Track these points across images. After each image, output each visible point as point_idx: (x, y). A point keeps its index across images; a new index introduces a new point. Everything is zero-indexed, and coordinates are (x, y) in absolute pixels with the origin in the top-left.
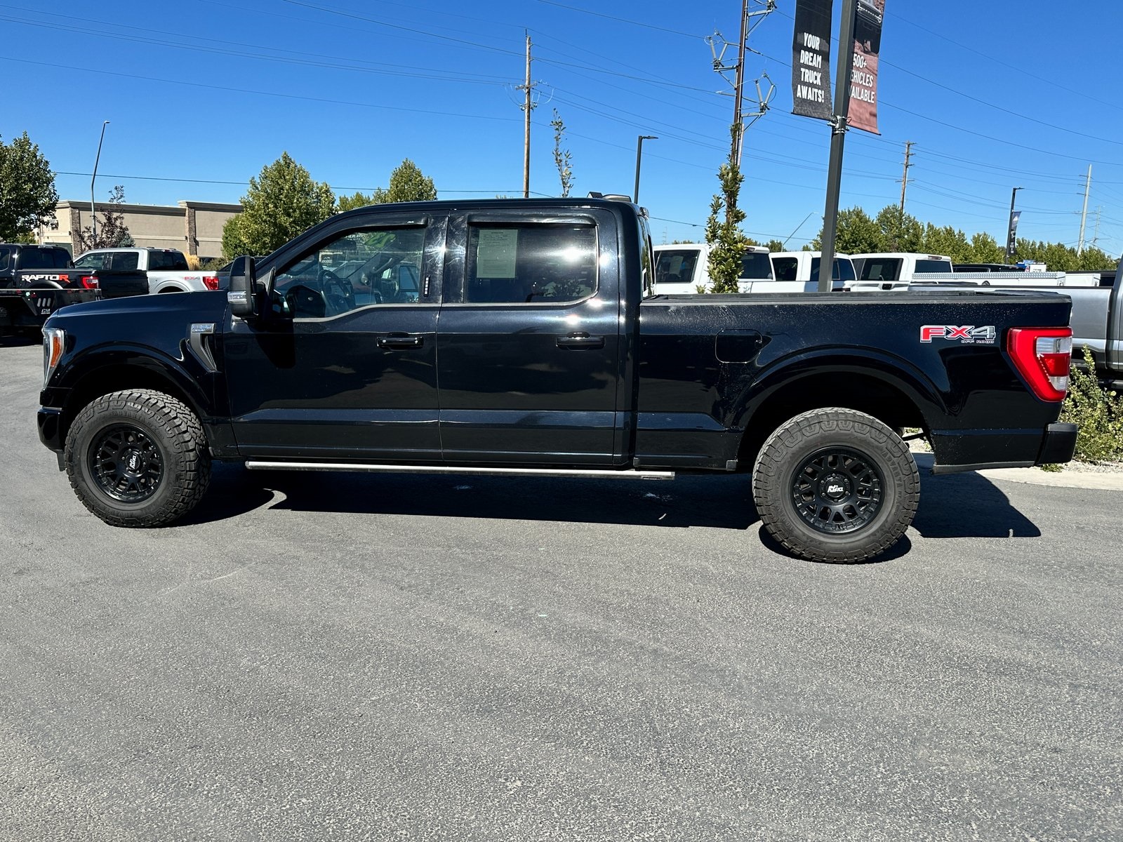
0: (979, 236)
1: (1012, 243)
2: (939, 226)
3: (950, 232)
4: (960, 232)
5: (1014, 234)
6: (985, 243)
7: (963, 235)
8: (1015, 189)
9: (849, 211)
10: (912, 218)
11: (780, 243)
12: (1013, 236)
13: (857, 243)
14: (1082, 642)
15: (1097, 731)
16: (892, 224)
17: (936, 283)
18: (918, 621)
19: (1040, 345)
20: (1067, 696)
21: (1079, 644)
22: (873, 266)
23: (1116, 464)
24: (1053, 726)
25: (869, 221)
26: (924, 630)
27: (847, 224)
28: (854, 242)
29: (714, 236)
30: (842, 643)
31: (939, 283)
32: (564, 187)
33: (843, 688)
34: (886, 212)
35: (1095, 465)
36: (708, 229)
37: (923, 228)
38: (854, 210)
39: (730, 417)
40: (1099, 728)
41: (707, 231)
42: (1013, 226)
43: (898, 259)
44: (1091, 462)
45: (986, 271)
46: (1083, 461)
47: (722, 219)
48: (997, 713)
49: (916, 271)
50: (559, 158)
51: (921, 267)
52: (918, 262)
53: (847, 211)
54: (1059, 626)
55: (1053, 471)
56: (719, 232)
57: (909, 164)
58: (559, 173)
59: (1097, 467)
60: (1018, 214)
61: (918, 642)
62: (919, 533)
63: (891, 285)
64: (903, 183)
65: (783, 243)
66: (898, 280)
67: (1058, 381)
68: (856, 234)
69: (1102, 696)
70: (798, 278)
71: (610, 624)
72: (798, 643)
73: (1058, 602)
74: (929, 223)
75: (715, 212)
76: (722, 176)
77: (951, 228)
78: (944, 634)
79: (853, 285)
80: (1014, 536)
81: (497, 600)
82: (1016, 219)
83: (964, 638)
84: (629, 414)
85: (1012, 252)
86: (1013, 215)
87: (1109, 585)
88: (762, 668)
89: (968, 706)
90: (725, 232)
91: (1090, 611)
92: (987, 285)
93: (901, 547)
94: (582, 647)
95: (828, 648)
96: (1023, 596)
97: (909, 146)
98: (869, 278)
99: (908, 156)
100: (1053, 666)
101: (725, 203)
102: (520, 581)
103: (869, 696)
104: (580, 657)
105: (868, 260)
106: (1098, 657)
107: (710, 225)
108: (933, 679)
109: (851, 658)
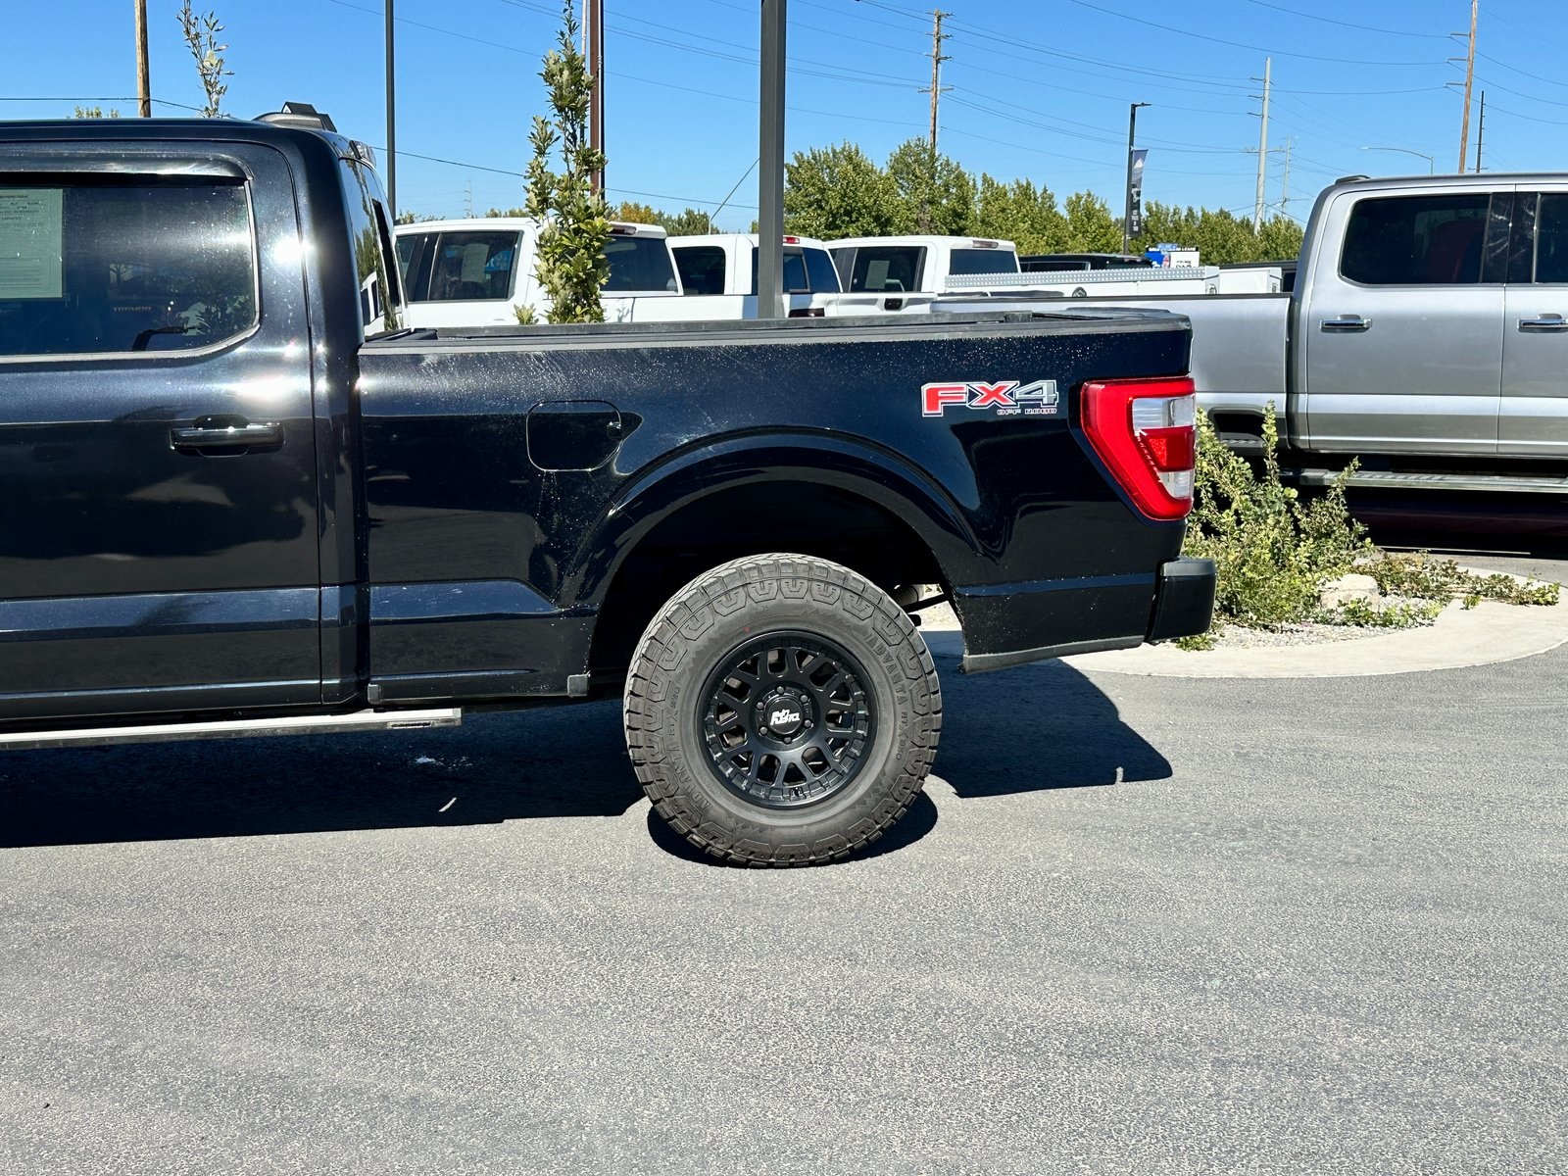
0: (1079, 198)
1: (1135, 212)
2: (1006, 181)
3: (1026, 191)
4: (1045, 191)
5: (1138, 194)
6: (1090, 214)
7: (1051, 197)
8: (1134, 107)
9: (834, 152)
10: (954, 165)
11: (705, 216)
12: (1136, 198)
13: (854, 215)
14: (1237, 975)
15: (1258, 1148)
16: (917, 177)
17: (986, 294)
18: (944, 966)
19: (1140, 412)
20: (1209, 1084)
21: (1232, 980)
22: (872, 262)
23: (1308, 629)
24: (1182, 1148)
25: (872, 171)
26: (953, 984)
27: (831, 175)
28: (848, 213)
29: (545, 201)
30: (799, 1029)
31: (993, 294)
32: (210, 93)
33: (795, 1123)
34: (906, 151)
35: (1273, 631)
36: (531, 187)
37: (974, 185)
38: (844, 149)
39: (571, 584)
40: (1262, 1140)
41: (528, 191)
42: (1134, 179)
43: (918, 249)
44: (1266, 627)
45: (1082, 267)
46: (1251, 625)
47: (558, 165)
48: (1081, 1135)
49: (952, 272)
50: (193, 32)
51: (962, 263)
52: (953, 252)
53: (830, 151)
54: (1199, 948)
55: (1198, 649)
56: (554, 194)
57: (942, 56)
58: (196, 61)
59: (1276, 635)
60: (1142, 153)
61: (942, 1009)
62: (954, 790)
63: (900, 301)
64: (933, 94)
65: (710, 214)
66: (919, 290)
67: (1176, 481)
68: (850, 198)
69: (1269, 1078)
70: (727, 290)
71: (317, 1056)
72: (712, 1041)
73: (1198, 902)
74: (984, 175)
75: (541, 152)
76: (549, 77)
77: (1029, 184)
78: (991, 987)
79: (829, 303)
80: (1125, 780)
81: (53, 1033)
82: (1139, 164)
83: (1027, 991)
84: (352, 590)
85: (1136, 229)
86: (1133, 156)
87: (1289, 861)
88: (636, 1103)
89: (1030, 1127)
90: (567, 194)
91: (1253, 914)
92: (1080, 295)
93: (917, 819)
94: (248, 1115)
95: (771, 1042)
96: (1137, 897)
97: (939, 19)
98: (866, 287)
99: (938, 41)
100: (1185, 1028)
101: (558, 133)
102: (110, 983)
103: (845, 1133)
104: (242, 1139)
105: (863, 251)
106: (1264, 1002)
107: (533, 180)
108: (967, 1081)
109: (813, 1059)
